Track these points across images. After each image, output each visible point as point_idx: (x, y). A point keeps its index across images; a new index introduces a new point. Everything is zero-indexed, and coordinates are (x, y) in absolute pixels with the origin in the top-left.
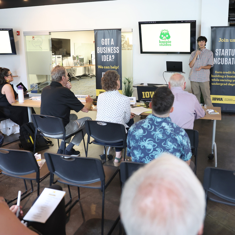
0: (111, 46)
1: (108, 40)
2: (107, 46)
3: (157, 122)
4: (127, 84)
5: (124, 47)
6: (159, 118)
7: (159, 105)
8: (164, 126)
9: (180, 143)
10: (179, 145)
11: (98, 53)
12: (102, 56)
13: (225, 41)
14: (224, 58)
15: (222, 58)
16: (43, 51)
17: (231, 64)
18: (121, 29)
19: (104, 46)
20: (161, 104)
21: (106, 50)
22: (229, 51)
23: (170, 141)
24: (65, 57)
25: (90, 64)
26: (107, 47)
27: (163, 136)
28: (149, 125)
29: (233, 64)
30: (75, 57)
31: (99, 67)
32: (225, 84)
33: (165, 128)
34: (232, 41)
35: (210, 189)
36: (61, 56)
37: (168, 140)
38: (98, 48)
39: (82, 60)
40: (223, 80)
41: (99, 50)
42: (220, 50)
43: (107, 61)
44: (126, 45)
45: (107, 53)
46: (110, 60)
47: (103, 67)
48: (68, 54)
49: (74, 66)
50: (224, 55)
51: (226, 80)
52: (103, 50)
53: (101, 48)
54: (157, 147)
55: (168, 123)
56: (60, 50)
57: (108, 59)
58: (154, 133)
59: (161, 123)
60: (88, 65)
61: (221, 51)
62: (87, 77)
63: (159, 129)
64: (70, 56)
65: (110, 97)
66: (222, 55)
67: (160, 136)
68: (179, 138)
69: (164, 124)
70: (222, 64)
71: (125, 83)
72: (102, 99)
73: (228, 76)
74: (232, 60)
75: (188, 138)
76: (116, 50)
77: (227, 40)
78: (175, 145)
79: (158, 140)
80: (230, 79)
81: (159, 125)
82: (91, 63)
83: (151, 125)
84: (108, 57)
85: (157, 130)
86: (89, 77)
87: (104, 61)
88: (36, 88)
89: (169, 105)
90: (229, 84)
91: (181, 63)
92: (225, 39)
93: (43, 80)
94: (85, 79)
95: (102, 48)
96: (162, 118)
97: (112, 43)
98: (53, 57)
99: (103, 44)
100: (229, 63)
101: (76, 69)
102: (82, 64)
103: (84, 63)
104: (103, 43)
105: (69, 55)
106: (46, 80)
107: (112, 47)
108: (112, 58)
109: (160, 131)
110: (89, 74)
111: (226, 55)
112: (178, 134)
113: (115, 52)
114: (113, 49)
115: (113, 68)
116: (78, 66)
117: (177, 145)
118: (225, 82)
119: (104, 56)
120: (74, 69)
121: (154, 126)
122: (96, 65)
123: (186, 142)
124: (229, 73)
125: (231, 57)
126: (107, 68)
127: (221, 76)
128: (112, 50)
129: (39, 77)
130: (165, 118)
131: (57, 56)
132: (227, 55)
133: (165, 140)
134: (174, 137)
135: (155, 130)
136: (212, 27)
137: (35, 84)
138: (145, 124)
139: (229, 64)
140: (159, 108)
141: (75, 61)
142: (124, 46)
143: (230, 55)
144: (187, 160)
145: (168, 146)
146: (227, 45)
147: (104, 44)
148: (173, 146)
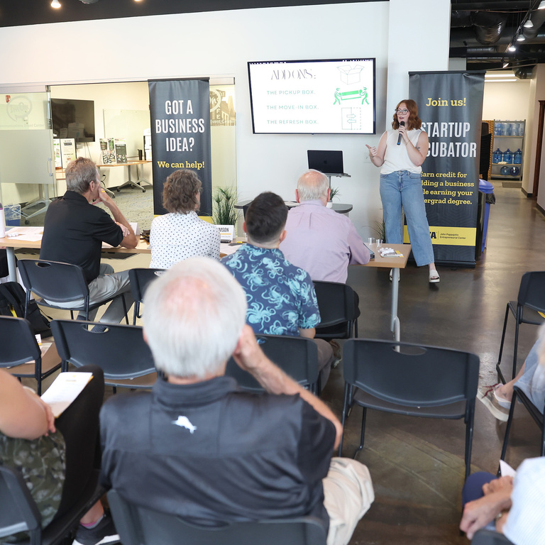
0: (185, 116)
1: (179, 103)
2: (179, 117)
3: (254, 257)
4: (223, 202)
5: (221, 119)
6: (258, 249)
7: (257, 224)
8: (265, 263)
9: (294, 295)
10: (293, 299)
11: (157, 132)
12: (167, 139)
13: (439, 105)
14: (437, 143)
15: (433, 143)
16: (31, 128)
17: (453, 156)
18: (209, 78)
19: (172, 116)
20: (262, 221)
21: (174, 125)
22: (449, 126)
23: (276, 290)
24: (83, 144)
25: (141, 159)
26: (177, 120)
27: (263, 280)
28: (239, 261)
29: (458, 156)
30: (106, 143)
31: (161, 164)
32: (440, 202)
33: (267, 267)
34: (456, 105)
35: (357, 382)
36: (72, 141)
37: (272, 287)
38: (157, 121)
39: (122, 150)
40: (436, 193)
41: (159, 126)
42: (430, 124)
43: (179, 150)
44: (226, 114)
45: (177, 132)
46: (185, 148)
47: (170, 165)
48: (89, 136)
49: (103, 164)
50: (438, 136)
51: (443, 193)
52: (169, 126)
53: (163, 121)
54: (253, 301)
55: (274, 259)
56: (71, 125)
57: (181, 147)
58: (248, 275)
59: (260, 258)
60: (136, 162)
61: (432, 126)
62: (134, 190)
63: (257, 269)
64: (94, 141)
65: (179, 224)
66: (433, 136)
67: (259, 281)
68: (294, 285)
69: (265, 260)
70: (433, 155)
71: (218, 201)
72: (162, 229)
73: (448, 184)
74: (455, 147)
75: (311, 287)
76: (199, 126)
77: (445, 103)
78: (287, 298)
79: (254, 287)
80: (452, 189)
81: (256, 262)
82: (143, 158)
83: (243, 262)
84: (181, 142)
85: (253, 271)
86: (141, 189)
87: (172, 150)
88: (18, 215)
89: (275, 224)
90: (451, 202)
91: (340, 153)
92: (441, 100)
93: (32, 198)
94: (129, 195)
95: (167, 120)
96: (264, 250)
97: (190, 110)
98: (55, 143)
99: (168, 113)
100: (449, 153)
101: (109, 171)
102: (122, 159)
103: (127, 156)
104: (168, 109)
105: (92, 138)
106: (38, 195)
107: (188, 120)
108: (189, 144)
109: (258, 273)
110: (139, 184)
111: (442, 136)
112: (292, 277)
113: (197, 131)
114: (190, 123)
115: (192, 165)
116: (113, 163)
117: (289, 297)
118: (441, 197)
119: (171, 139)
120: (105, 171)
121: (248, 264)
122: (153, 161)
123: (307, 294)
124: (449, 175)
125: (454, 140)
126: (177, 166)
127: (432, 184)
128: (189, 126)
129: (23, 188)
130: (270, 250)
131: (63, 141)
132: (446, 136)
133: (267, 288)
134: (284, 283)
135: (249, 271)
136: (411, 74)
137: (14, 204)
138: (232, 260)
139: (449, 156)
140: (258, 228)
141: (105, 152)
142: (221, 117)
143: (451, 136)
144: (308, 328)
145: (272, 299)
146: (444, 114)
147: (170, 112)
148: (282, 299)
